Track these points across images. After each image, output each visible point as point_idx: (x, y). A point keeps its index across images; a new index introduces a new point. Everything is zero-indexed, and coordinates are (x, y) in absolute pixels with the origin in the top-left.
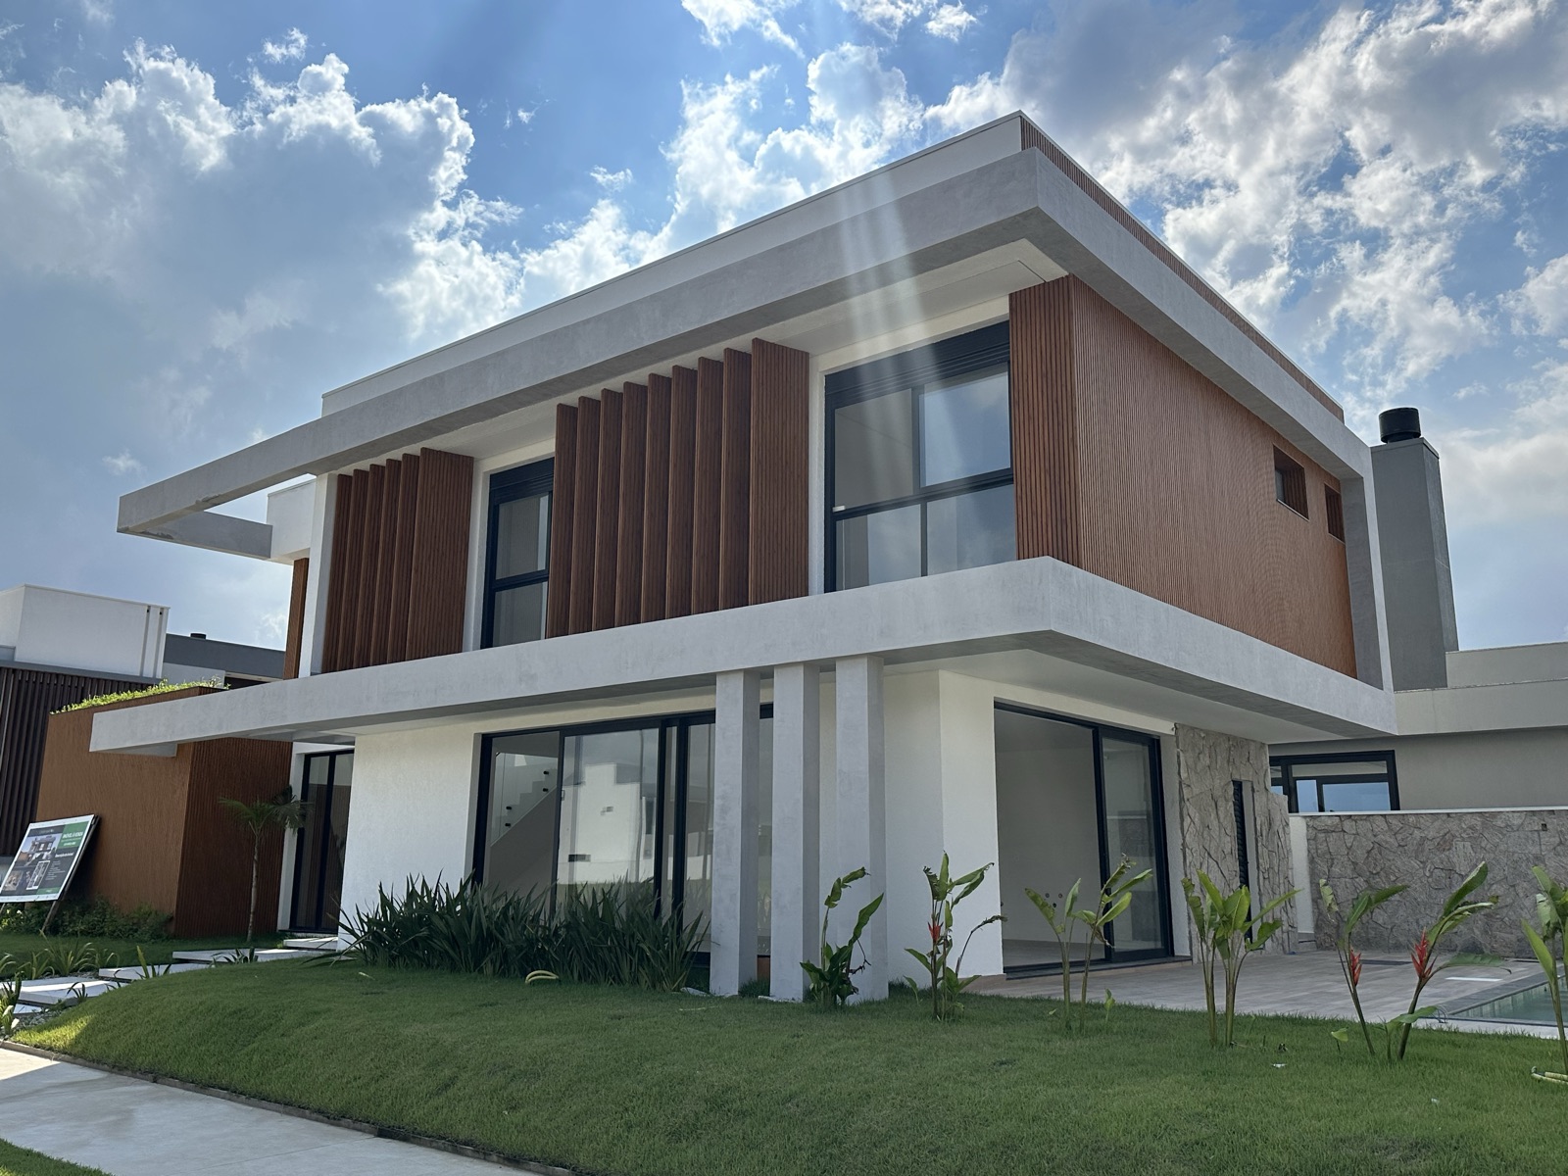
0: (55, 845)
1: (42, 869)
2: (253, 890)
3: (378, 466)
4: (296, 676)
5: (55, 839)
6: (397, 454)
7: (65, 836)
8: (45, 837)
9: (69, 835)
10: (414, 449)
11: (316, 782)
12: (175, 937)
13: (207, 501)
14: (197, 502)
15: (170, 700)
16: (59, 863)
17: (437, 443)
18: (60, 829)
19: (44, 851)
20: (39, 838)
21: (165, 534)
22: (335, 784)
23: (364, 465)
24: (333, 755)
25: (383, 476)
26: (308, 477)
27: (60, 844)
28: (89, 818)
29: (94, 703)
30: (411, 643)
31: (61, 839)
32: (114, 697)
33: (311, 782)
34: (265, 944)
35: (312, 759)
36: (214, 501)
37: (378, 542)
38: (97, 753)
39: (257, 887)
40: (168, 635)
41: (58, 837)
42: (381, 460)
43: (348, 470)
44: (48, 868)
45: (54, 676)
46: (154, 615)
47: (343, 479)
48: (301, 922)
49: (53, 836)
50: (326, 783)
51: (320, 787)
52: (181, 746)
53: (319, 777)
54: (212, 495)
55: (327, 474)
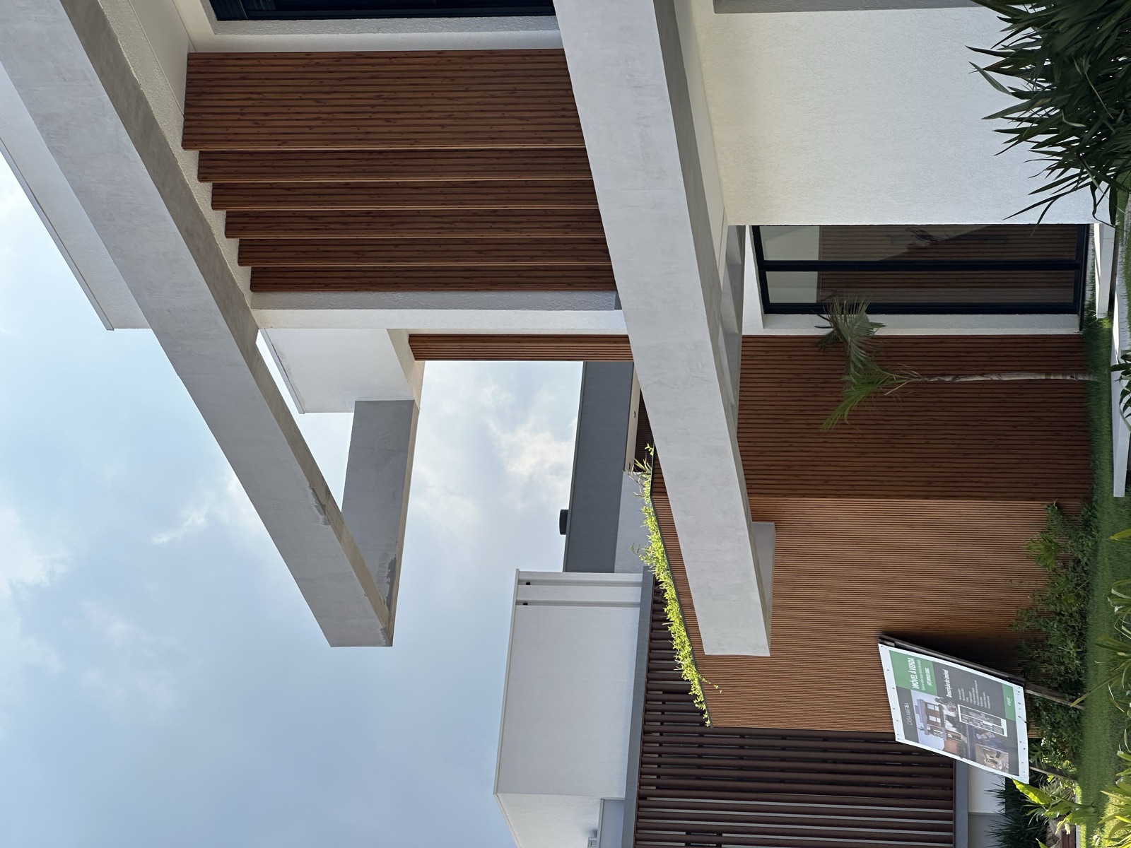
0: (931, 699)
1: (973, 716)
2: (1005, 378)
3: (227, 224)
4: (625, 339)
5: (920, 701)
6: (202, 193)
7: (915, 685)
8: (917, 717)
9: (914, 679)
10: (187, 162)
11: (814, 291)
12: (1088, 499)
13: (323, 507)
14: (327, 522)
15: (677, 540)
16: (961, 692)
17: (170, 120)
18: (904, 694)
19: (941, 715)
20: (920, 724)
21: (387, 571)
22: (816, 258)
23: (229, 249)
24: (764, 267)
25: (245, 214)
26: (261, 343)
27: (928, 691)
28: (885, 651)
29: (688, 661)
30: (551, 140)
31: (920, 690)
32: (677, 629)
33: (814, 301)
34: (1104, 350)
35: (772, 301)
36: (322, 496)
37: (368, 213)
38: (773, 647)
39: (999, 372)
40: (566, 569)
41: (916, 696)
42: (216, 220)
43: (241, 276)
44: (969, 707)
45: (647, 738)
46: (530, 593)
47: (259, 284)
48: (1067, 296)
49: (915, 703)
50: (815, 274)
51: (821, 286)
52: (756, 515)
53: (804, 287)
54: (312, 499)
55: (254, 313)
